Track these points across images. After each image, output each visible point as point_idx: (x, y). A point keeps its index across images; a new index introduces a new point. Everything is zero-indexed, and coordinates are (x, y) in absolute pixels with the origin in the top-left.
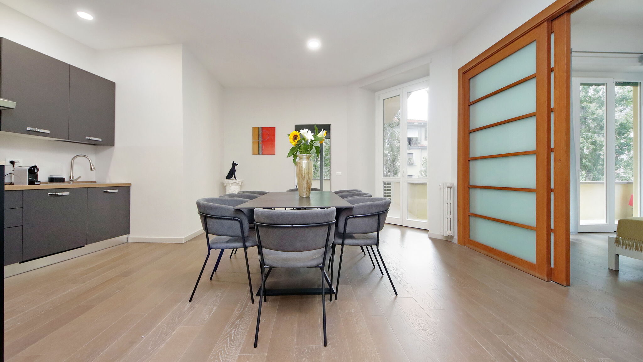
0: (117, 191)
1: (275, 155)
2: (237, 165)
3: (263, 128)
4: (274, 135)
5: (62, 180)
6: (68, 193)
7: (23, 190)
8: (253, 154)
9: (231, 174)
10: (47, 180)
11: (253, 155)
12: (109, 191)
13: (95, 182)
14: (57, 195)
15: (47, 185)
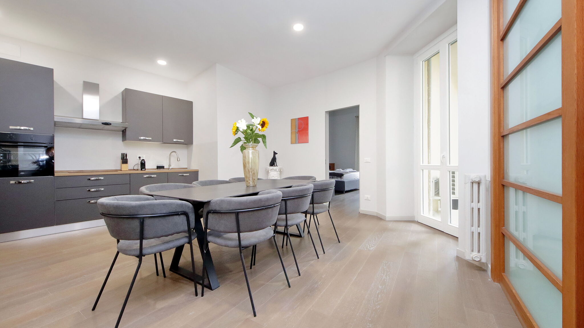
0: (188, 174)
1: (308, 143)
2: (277, 154)
3: (299, 119)
4: (307, 124)
5: (163, 167)
6: (155, 176)
7: (130, 174)
8: (291, 143)
9: (273, 163)
10: (156, 168)
11: (291, 145)
12: (185, 175)
13: (187, 168)
14: (151, 177)
15: (155, 170)
